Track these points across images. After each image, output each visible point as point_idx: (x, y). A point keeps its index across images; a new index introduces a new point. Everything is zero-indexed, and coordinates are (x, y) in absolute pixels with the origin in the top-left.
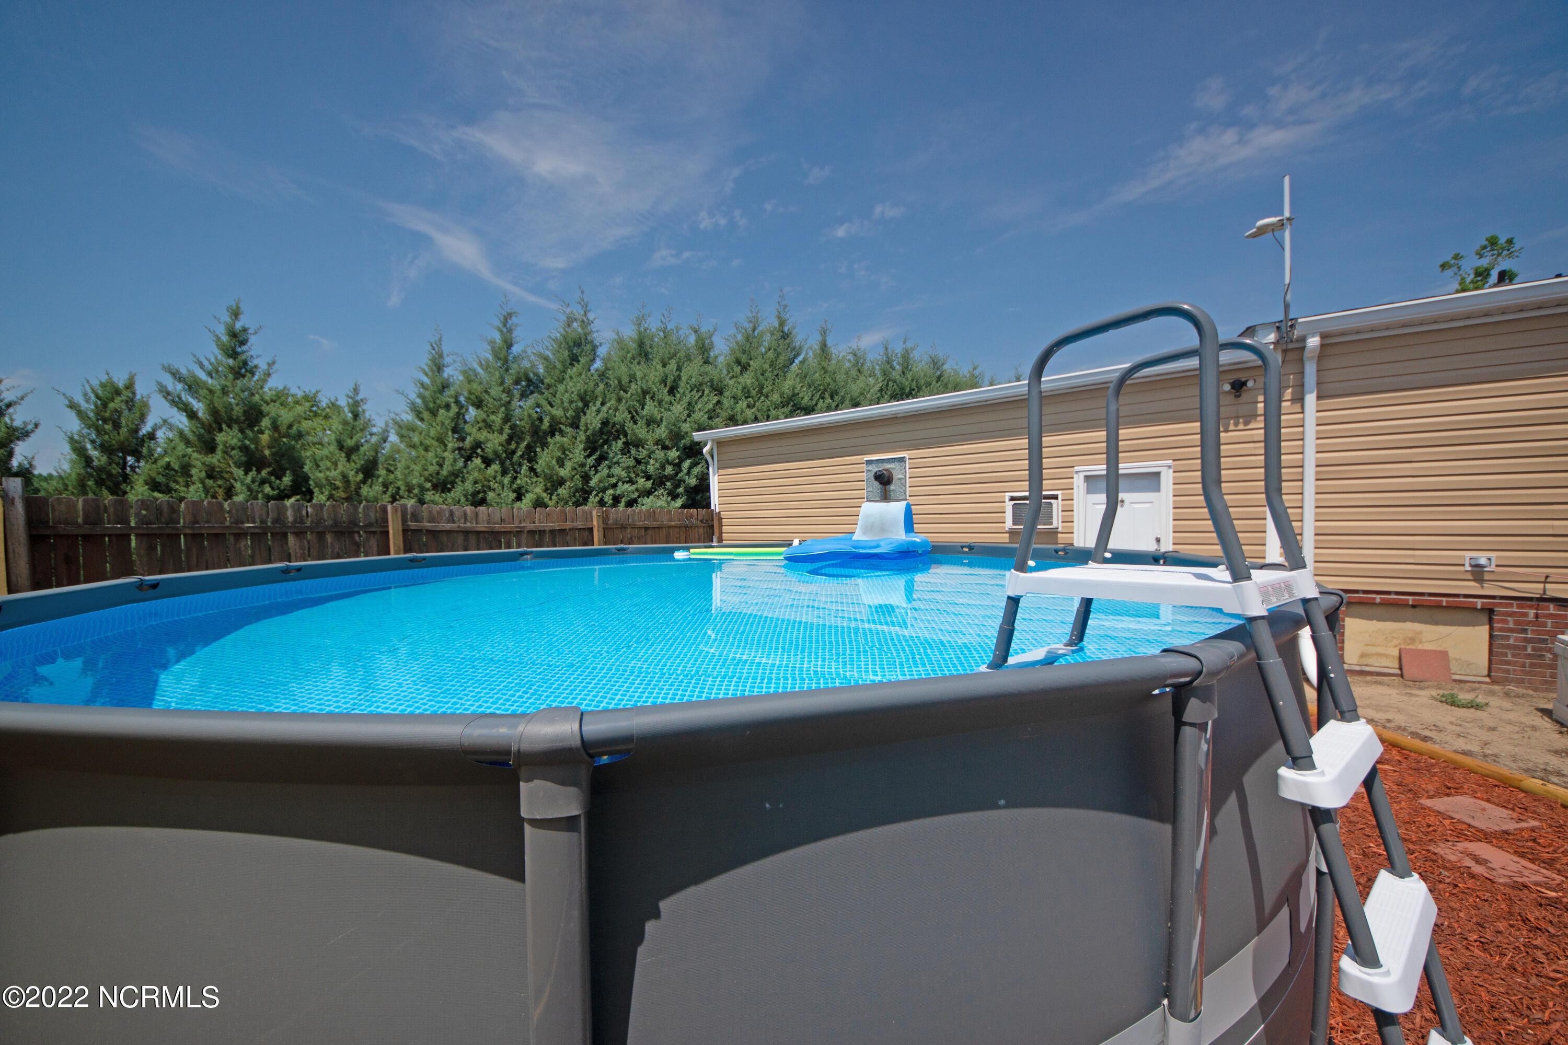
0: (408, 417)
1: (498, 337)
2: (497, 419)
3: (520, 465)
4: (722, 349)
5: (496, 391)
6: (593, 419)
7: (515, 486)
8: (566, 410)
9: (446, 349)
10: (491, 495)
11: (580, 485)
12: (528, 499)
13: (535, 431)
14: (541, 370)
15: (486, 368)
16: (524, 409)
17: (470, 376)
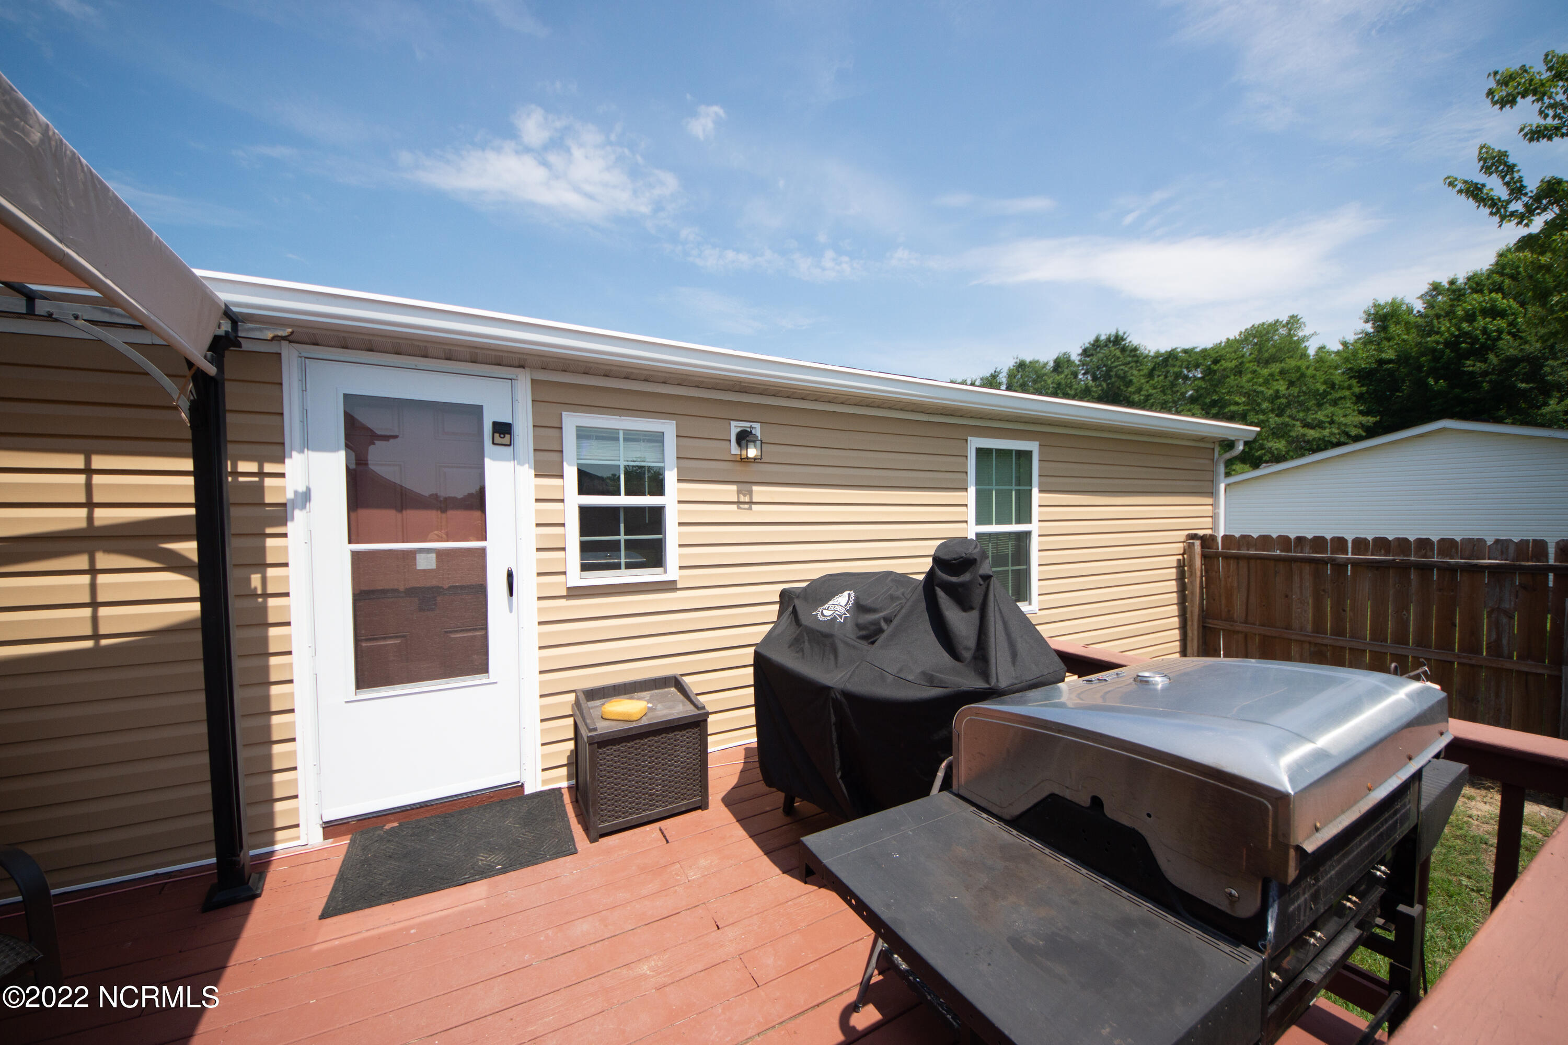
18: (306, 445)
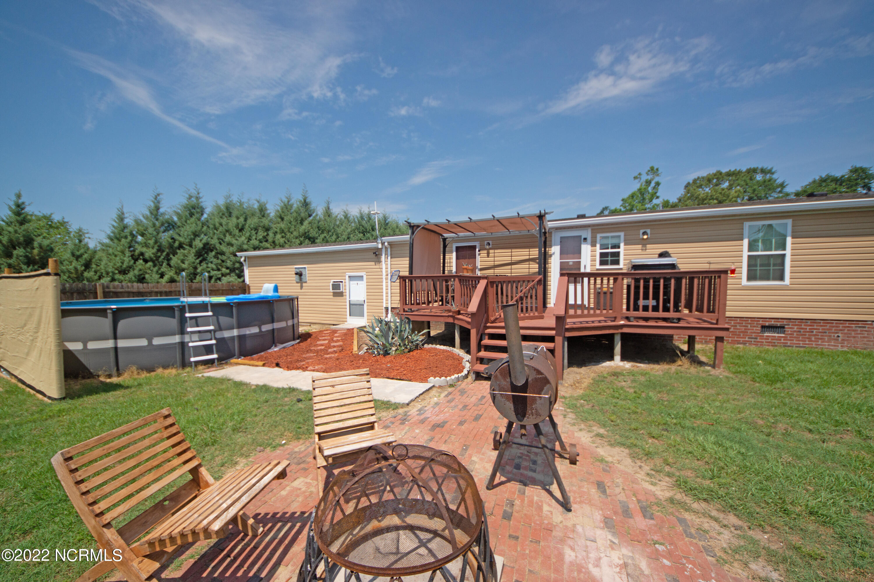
0: (107, 241)
1: (152, 204)
2: (151, 242)
3: (163, 262)
4: (272, 210)
5: (151, 230)
6: (198, 244)
7: (160, 272)
8: (186, 239)
9: (125, 210)
10: (147, 276)
11: (192, 271)
12: (166, 278)
13: (171, 246)
14: (175, 219)
15: (146, 218)
16: (165, 237)
17: (138, 222)
18: (555, 245)
